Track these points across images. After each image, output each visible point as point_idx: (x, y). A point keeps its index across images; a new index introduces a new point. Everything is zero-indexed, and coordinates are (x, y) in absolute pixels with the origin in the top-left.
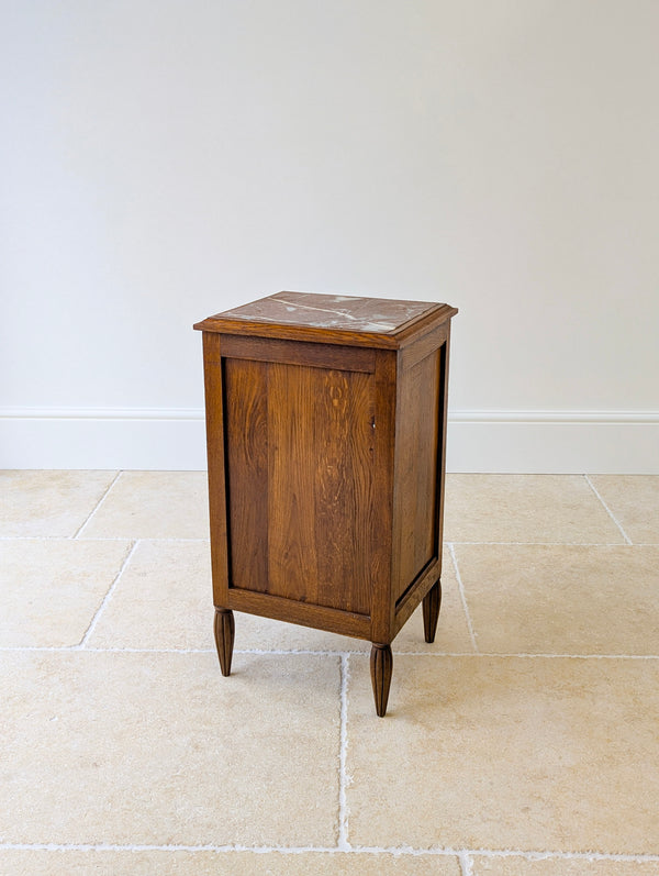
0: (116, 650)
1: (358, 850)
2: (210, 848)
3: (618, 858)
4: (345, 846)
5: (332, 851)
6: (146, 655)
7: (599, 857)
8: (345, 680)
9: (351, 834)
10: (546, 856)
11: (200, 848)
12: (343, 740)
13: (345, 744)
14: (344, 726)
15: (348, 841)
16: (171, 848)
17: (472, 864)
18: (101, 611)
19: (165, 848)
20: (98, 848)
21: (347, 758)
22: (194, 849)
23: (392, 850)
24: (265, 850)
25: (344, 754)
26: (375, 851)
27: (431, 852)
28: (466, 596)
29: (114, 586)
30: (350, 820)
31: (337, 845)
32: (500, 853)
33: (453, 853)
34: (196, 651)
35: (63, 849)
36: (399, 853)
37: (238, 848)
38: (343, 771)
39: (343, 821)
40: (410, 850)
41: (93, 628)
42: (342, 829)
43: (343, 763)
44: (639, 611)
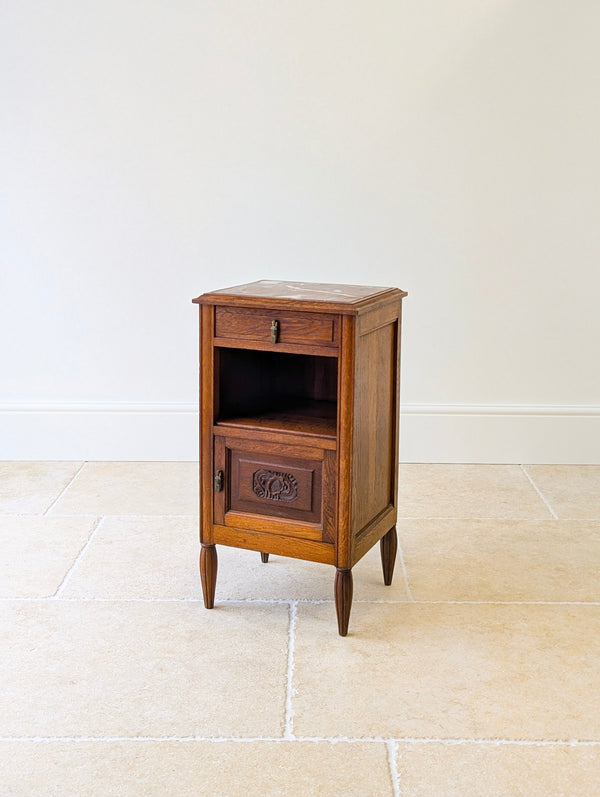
0: (87, 599)
1: (301, 739)
2: (174, 739)
3: (521, 743)
4: (290, 737)
5: (278, 740)
6: (115, 603)
7: (504, 742)
8: (292, 621)
9: (295, 729)
10: (460, 742)
11: (166, 739)
12: (290, 664)
13: (292, 666)
14: (291, 654)
15: (293, 733)
16: (140, 739)
17: (397, 748)
18: (71, 572)
19: (135, 739)
20: (78, 740)
21: (293, 677)
22: (161, 740)
23: (329, 739)
24: (221, 740)
25: (291, 674)
26: (316, 740)
27: (364, 740)
28: (405, 558)
29: (83, 552)
30: (294, 719)
31: (283, 736)
32: (422, 740)
33: (382, 741)
34: (159, 600)
35: (48, 740)
36: (335, 741)
37: (198, 739)
38: (290, 686)
39: (288, 719)
40: (346, 739)
41: (65, 584)
42: (288, 725)
43: (290, 680)
44: (558, 569)
